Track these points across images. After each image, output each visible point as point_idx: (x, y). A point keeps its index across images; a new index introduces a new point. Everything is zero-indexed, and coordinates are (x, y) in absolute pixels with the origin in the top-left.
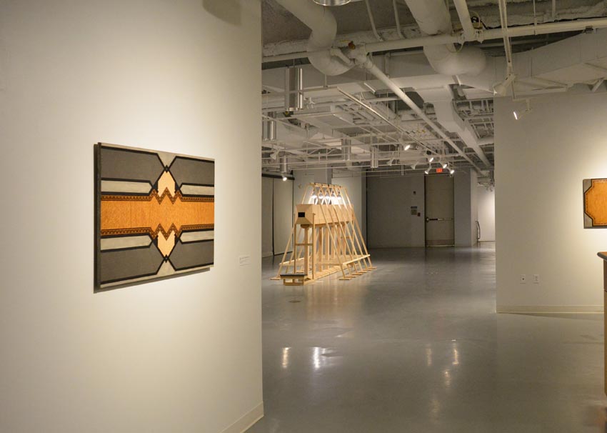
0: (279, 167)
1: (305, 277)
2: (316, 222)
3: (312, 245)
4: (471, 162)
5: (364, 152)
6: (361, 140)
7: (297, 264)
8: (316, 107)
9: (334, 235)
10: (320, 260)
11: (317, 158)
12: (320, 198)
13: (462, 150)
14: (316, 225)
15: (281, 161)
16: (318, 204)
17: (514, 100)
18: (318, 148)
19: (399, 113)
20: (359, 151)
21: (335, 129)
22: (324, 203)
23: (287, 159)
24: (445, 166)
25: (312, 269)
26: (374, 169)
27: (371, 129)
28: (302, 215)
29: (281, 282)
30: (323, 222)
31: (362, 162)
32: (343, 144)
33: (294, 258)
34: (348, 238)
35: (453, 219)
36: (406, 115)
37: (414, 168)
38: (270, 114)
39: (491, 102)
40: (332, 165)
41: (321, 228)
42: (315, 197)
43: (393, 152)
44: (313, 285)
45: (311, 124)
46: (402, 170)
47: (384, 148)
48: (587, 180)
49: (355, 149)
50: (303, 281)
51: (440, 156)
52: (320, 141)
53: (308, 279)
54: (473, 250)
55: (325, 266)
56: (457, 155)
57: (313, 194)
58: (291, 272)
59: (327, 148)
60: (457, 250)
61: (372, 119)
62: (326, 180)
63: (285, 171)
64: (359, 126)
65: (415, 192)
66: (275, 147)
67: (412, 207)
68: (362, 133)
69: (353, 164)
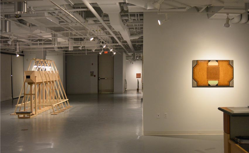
0: (14, 49)
1: (31, 114)
2: (37, 81)
3: (35, 94)
4: (124, 48)
5: (65, 41)
6: (63, 34)
7: (26, 105)
8: (36, 12)
9: (47, 89)
10: (39, 102)
11: (37, 44)
12: (39, 67)
13: (120, 42)
14: (37, 83)
15: (16, 45)
16: (38, 70)
17: (158, 14)
18: (38, 39)
19: (87, 19)
20: (62, 40)
21: (48, 28)
22: (42, 70)
23: (19, 44)
24: (111, 50)
25: (35, 108)
26: (70, 51)
27: (69, 28)
28: (28, 77)
29: (16, 116)
30: (42, 81)
31: (63, 47)
32: (52, 37)
33: (24, 102)
34: (56, 90)
35: (113, 78)
36: (91, 21)
37: (94, 51)
38: (6, 16)
39: (141, 15)
40: (46, 48)
41: (40, 84)
42: (36, 66)
43: (82, 42)
44: (36, 118)
45: (33, 24)
46: (86, 52)
47: (76, 40)
48: (195, 61)
49: (59, 40)
50: (30, 115)
51: (109, 45)
52: (39, 35)
53: (33, 114)
54: (124, 95)
55: (43, 106)
56: (117, 44)
57: (35, 65)
58: (22, 110)
59: (43, 39)
60: (115, 96)
61: (71, 22)
62: (43, 57)
63: (18, 51)
64: (62, 26)
65: (92, 64)
66: (11, 37)
67: (91, 72)
68: (64, 31)
69: (58, 48)
